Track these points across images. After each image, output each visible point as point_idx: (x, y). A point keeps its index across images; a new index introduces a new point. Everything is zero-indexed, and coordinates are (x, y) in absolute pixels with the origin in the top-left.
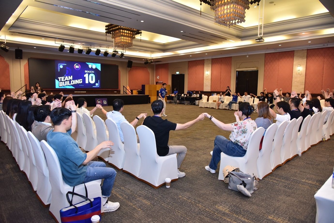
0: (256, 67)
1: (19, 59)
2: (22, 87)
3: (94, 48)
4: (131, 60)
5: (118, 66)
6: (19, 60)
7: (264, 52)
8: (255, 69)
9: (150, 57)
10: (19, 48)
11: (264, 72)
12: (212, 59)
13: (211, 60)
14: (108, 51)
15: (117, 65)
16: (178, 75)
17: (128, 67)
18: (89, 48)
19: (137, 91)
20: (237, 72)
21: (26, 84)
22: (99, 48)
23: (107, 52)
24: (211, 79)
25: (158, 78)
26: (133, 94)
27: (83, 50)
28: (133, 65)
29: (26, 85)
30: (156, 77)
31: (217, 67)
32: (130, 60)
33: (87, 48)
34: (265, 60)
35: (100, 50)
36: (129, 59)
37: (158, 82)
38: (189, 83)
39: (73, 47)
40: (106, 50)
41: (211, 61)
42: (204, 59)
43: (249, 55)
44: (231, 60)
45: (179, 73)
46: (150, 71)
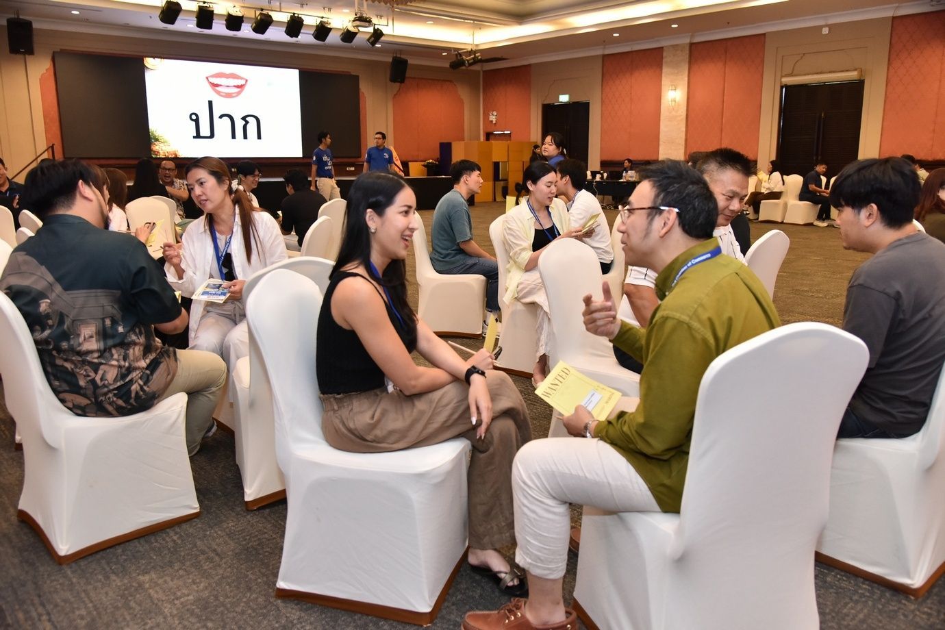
0: (856, 70)
1: (21, 53)
2: (38, 154)
3: (280, 11)
4: (403, 57)
5: (356, 78)
6: (21, 56)
7: (890, 14)
8: (852, 75)
9: (471, 42)
10: (21, 17)
11: (887, 85)
12: (692, 45)
13: (688, 48)
14: (330, 21)
15: (354, 74)
16: (565, 105)
17: (393, 80)
18: (265, 12)
19: (424, 166)
20: (782, 88)
21: (53, 145)
22: (299, 11)
23: (326, 25)
24: (687, 115)
25: (493, 118)
26: (408, 175)
27: (243, 16)
28: (409, 73)
29: (52, 147)
30: (486, 115)
31: (711, 72)
32: (399, 56)
33: (258, 13)
34: (893, 41)
35: (303, 17)
36: (395, 51)
37: (492, 134)
38: (603, 132)
39: (210, 9)
40: (322, 18)
41: (687, 52)
42: (662, 48)
43: (830, 26)
44: (764, 47)
45: (570, 98)
46: (464, 93)
